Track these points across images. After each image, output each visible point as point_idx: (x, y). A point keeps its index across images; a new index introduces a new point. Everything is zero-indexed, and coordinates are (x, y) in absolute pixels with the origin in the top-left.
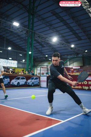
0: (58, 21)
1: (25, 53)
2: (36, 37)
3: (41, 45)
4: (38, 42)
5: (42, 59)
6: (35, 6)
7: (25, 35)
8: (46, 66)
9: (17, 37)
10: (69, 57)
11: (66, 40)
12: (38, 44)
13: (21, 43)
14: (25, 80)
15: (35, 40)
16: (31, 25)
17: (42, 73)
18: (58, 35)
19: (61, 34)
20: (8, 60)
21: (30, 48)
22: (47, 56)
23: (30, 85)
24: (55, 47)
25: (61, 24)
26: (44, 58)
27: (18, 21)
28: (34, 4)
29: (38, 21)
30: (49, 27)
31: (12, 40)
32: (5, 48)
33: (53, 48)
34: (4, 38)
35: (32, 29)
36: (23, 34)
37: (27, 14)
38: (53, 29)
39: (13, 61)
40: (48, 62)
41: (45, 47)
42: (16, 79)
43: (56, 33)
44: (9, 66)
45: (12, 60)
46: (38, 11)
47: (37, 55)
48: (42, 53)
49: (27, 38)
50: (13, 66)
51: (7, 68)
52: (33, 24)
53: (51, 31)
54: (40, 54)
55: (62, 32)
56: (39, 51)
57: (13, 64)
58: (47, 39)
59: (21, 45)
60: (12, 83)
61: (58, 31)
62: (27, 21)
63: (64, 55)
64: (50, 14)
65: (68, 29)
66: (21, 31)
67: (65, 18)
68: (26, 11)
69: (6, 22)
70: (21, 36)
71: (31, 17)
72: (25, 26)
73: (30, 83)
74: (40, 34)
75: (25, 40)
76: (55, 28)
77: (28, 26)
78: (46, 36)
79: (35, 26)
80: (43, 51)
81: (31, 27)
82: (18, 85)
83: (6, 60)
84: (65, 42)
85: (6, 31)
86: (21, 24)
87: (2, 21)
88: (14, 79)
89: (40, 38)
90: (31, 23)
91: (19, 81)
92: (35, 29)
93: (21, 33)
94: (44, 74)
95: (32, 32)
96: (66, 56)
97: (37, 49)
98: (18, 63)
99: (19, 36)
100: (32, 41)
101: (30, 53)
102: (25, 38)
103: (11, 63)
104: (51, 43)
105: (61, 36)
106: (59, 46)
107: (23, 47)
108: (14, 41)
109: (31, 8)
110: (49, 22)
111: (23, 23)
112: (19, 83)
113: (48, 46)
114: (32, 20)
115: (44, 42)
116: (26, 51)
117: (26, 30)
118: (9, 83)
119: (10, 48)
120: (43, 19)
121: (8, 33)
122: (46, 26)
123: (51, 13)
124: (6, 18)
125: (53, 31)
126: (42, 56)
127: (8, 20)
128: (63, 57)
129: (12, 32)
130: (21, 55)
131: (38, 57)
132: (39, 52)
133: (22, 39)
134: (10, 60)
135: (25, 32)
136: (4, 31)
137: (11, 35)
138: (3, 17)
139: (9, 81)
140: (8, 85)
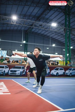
9: (61, 36)
14: (63, 71)
23: (68, 75)
32: (50, 45)
42: (55, 70)
60: (52, 73)
73: (68, 73)
82: (57, 75)
85: (52, 32)
88: (53, 70)
91: (57, 71)
101: (72, 48)
112: (57, 73)
118: (50, 73)
119: (54, 45)
130: (65, 50)
134: (56, 54)
136: (50, 32)
137: (56, 35)
138: (48, 21)
139: (49, 71)
140: (48, 75)
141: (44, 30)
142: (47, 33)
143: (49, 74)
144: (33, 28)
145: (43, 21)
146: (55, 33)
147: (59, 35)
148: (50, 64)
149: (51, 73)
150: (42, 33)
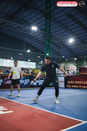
0: (73, 22)
1: (43, 55)
2: (53, 39)
3: (58, 46)
4: (55, 44)
5: (59, 60)
6: (51, 10)
7: (42, 38)
8: (64, 67)
9: (35, 40)
10: (85, 57)
11: (82, 40)
12: (54, 46)
13: (39, 45)
15: (52, 42)
16: (48, 28)
17: (59, 73)
18: (74, 36)
19: (77, 35)
20: (27, 62)
21: (47, 49)
22: (63, 57)
24: (71, 48)
25: (77, 25)
26: (61, 59)
27: (36, 25)
28: (50, 9)
29: (55, 24)
30: (65, 29)
31: (30, 43)
32: (24, 51)
33: (69, 49)
34: (23, 41)
35: (49, 32)
36: (41, 37)
37: (44, 18)
38: (69, 30)
39: (32, 63)
40: (65, 63)
41: (61, 48)
43: (72, 35)
44: (28, 67)
45: (31, 61)
46: (54, 15)
47: (54, 56)
48: (58, 54)
49: (44, 40)
50: (31, 68)
51: (26, 69)
52: (49, 27)
53: (67, 33)
54: (57, 55)
55: (77, 33)
56: (56, 52)
57: (31, 65)
58: (64, 41)
59: (38, 48)
61: (74, 32)
62: (44, 25)
63: (80, 56)
64: (65, 17)
65: (83, 30)
66: (39, 35)
67: (80, 20)
68: (43, 15)
69: (25, 27)
70: (39, 39)
71: (48, 21)
72: (42, 30)
74: (56, 36)
75: (43, 43)
76: (70, 30)
77: (45, 29)
78: (63, 38)
79: (51, 29)
80: (59, 53)
81: (48, 30)
83: (25, 62)
84: (81, 42)
85: (25, 35)
86: (39, 28)
87: (21, 26)
89: (57, 40)
90: (48, 26)
92: (52, 31)
93: (39, 36)
94: (62, 74)
95: (49, 35)
96: (82, 56)
97: (54, 50)
98: (37, 64)
99: (37, 39)
100: (49, 43)
101: (48, 54)
102: (42, 41)
103: (30, 64)
104: (67, 44)
105: (77, 37)
106: (76, 47)
107: (41, 50)
108: (32, 45)
109: (48, 12)
110: (65, 24)
111: (40, 27)
113: (65, 48)
114: (48, 24)
115: (60, 44)
116: (44, 53)
117: (43, 33)
119: (29, 51)
120: (59, 22)
121: (27, 37)
122: (62, 28)
123: (66, 15)
124: (25, 24)
125: (69, 32)
126: (59, 57)
127: (27, 25)
128: (80, 57)
129: (30, 36)
130: (39, 57)
131: (55, 58)
132: (56, 54)
133: (40, 42)
134: (29, 61)
135: (42, 35)
136: (23, 35)
137: (29, 39)
138: (22, 22)
139: (29, 82)
140: (28, 86)
141: (16, 32)
142: (20, 35)
143: (29, 84)
144: (3, 28)
145: (16, 22)
146: (29, 37)
147: (34, 39)
148: (29, 74)
149: (31, 84)
150: (14, 35)
